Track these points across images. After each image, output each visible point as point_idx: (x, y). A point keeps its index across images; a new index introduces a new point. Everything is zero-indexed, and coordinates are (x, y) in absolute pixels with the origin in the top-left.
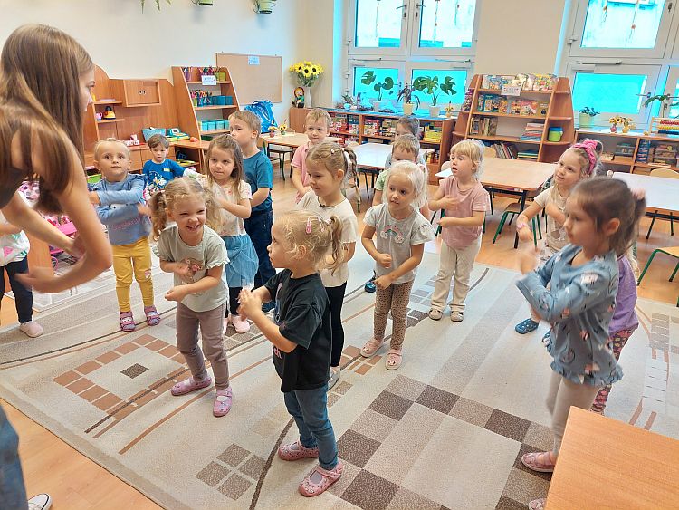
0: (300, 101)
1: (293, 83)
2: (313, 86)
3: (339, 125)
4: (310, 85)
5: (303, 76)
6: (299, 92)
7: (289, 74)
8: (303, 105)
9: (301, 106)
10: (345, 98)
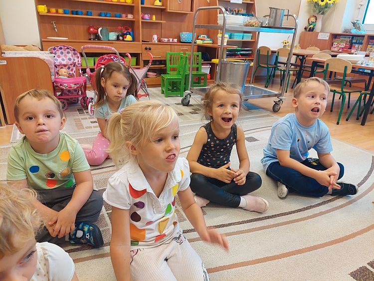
0: (312, 26)
1: (309, 12)
2: (327, 14)
3: (343, 45)
4: (323, 13)
5: (318, 5)
6: (313, 19)
7: (307, 4)
8: (313, 29)
9: (311, 30)
10: (354, 24)
